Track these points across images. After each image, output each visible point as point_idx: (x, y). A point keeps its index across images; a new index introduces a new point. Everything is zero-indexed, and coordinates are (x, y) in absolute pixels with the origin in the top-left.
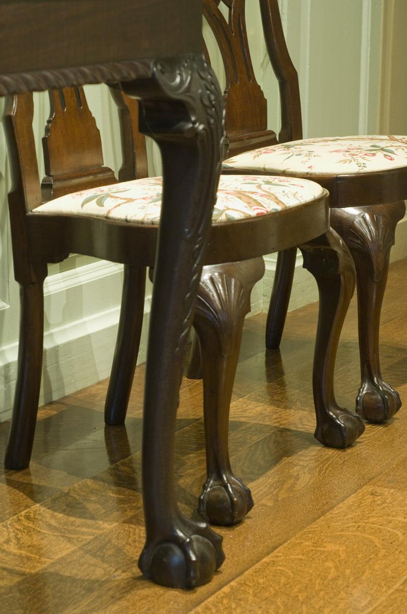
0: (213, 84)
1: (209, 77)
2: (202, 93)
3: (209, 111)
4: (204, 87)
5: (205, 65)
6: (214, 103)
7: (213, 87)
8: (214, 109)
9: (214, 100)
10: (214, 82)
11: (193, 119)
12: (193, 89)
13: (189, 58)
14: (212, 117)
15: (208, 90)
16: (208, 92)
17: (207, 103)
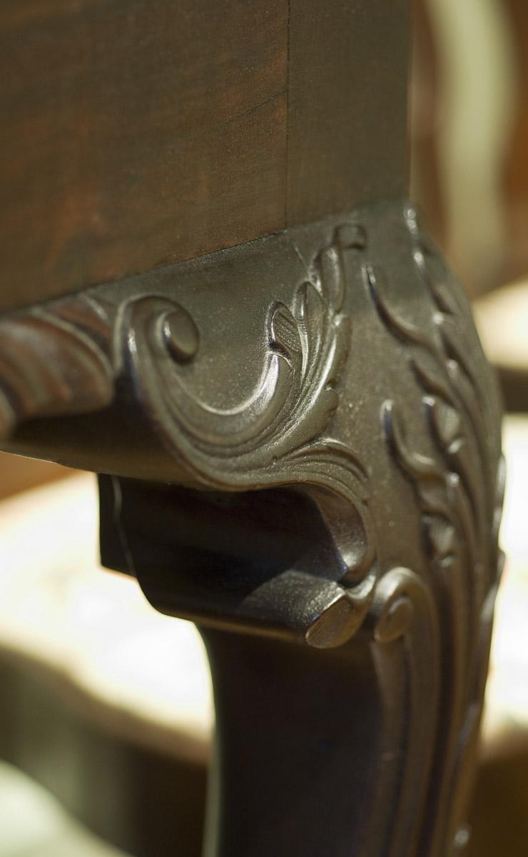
0: (451, 353)
1: (438, 318)
2: (396, 411)
3: (431, 498)
4: (407, 378)
5: (418, 258)
6: (455, 447)
7: (452, 365)
8: (454, 479)
9: (458, 436)
10: (457, 342)
11: (349, 560)
12: (352, 407)
13: (336, 243)
14: (444, 518)
15: (430, 389)
16: (429, 401)
17: (421, 460)
